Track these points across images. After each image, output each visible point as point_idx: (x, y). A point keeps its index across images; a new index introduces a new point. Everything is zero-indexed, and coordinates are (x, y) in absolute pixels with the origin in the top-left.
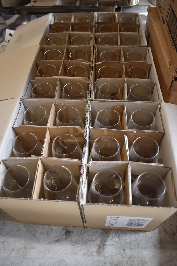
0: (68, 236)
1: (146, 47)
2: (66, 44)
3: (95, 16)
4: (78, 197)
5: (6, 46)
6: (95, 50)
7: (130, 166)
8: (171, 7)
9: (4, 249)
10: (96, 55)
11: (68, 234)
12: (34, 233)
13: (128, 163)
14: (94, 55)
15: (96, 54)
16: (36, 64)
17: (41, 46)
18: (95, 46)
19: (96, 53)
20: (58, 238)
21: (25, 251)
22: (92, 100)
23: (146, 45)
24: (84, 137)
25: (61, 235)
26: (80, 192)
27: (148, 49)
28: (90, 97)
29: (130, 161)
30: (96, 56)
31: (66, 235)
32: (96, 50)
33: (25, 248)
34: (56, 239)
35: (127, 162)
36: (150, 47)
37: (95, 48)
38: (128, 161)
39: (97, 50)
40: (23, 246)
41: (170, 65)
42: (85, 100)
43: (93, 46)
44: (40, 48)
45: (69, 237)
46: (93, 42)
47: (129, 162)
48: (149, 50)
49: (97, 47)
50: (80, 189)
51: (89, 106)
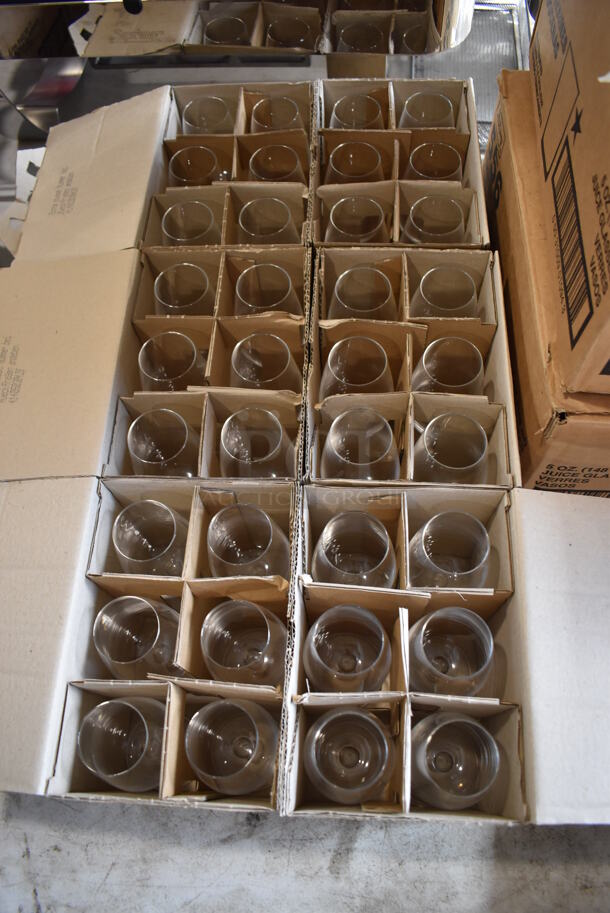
0: (255, 826)
1: (484, 252)
2: (223, 244)
3: (317, 100)
4: (275, 797)
5: (23, 221)
6: (316, 270)
7: (410, 706)
8: (567, 143)
9: (89, 864)
10: (323, 285)
11: (253, 823)
12: (164, 820)
13: (406, 696)
14: (316, 285)
15: (320, 283)
16: (133, 324)
17: (141, 251)
18: (318, 251)
19: (322, 279)
20: (229, 834)
21: (144, 867)
22: (309, 482)
23: (487, 241)
24: (288, 616)
25: (236, 824)
26: (280, 782)
27: (491, 258)
28: (304, 472)
29: (410, 691)
30: (320, 289)
31: (250, 824)
32: (320, 267)
33: (145, 861)
34: (224, 835)
35: (402, 695)
36: (497, 252)
37: (317, 261)
38: (405, 691)
39: (323, 269)
40: (139, 856)
41: (550, 359)
42: (287, 482)
43: (310, 251)
44: (140, 258)
45: (257, 829)
46: (309, 230)
47: (408, 694)
48: (493, 263)
49: (323, 256)
50: (280, 776)
51: (300, 505)
